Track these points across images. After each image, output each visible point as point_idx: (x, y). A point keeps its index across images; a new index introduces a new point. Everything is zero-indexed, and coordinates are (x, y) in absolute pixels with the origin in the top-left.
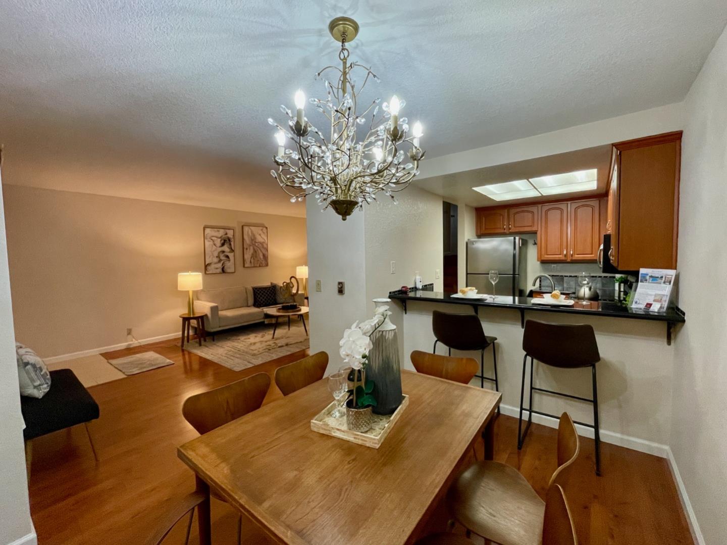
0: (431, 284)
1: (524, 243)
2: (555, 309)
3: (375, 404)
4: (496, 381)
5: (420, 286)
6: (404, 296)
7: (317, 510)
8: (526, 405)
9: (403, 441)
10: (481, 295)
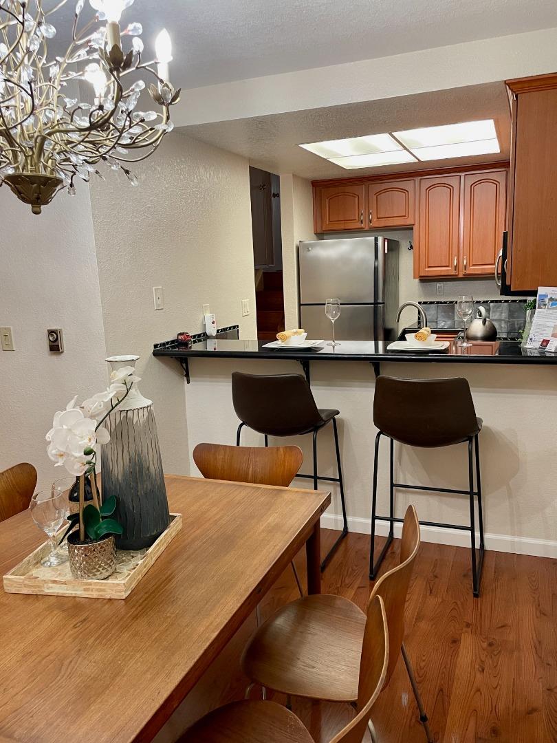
0: (234, 327)
1: (393, 246)
2: (422, 358)
3: (120, 532)
4: (340, 480)
5: (211, 331)
6: (182, 349)
7: (19, 697)
8: (383, 510)
9: (169, 579)
10: (313, 341)
